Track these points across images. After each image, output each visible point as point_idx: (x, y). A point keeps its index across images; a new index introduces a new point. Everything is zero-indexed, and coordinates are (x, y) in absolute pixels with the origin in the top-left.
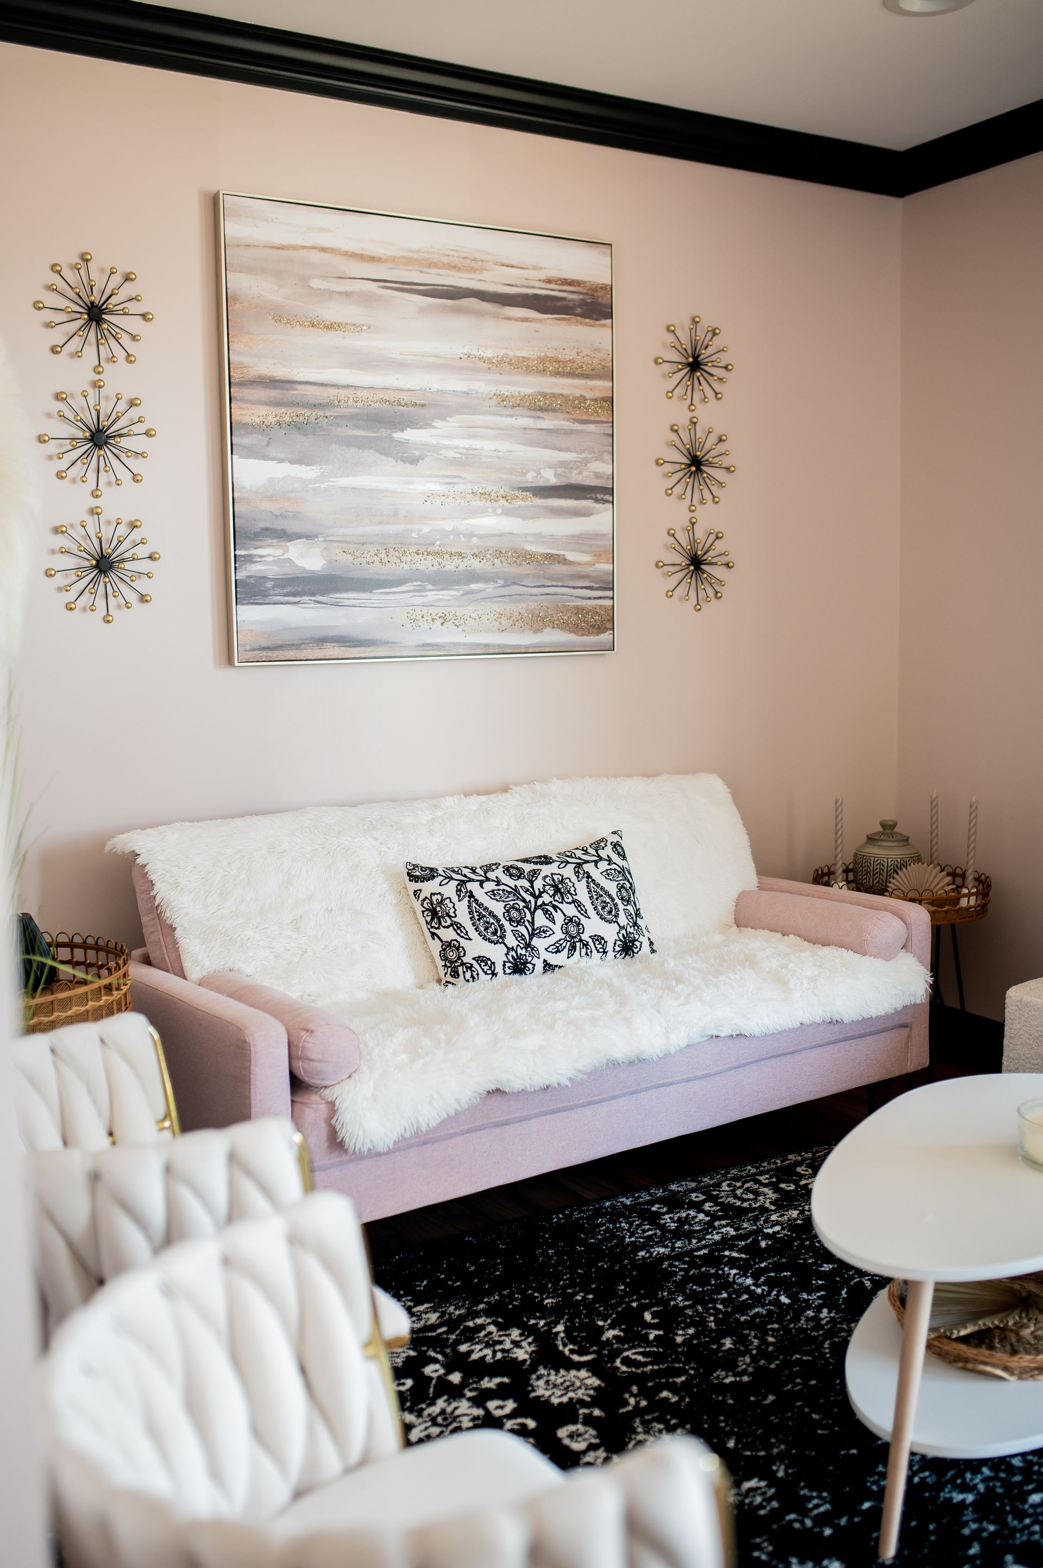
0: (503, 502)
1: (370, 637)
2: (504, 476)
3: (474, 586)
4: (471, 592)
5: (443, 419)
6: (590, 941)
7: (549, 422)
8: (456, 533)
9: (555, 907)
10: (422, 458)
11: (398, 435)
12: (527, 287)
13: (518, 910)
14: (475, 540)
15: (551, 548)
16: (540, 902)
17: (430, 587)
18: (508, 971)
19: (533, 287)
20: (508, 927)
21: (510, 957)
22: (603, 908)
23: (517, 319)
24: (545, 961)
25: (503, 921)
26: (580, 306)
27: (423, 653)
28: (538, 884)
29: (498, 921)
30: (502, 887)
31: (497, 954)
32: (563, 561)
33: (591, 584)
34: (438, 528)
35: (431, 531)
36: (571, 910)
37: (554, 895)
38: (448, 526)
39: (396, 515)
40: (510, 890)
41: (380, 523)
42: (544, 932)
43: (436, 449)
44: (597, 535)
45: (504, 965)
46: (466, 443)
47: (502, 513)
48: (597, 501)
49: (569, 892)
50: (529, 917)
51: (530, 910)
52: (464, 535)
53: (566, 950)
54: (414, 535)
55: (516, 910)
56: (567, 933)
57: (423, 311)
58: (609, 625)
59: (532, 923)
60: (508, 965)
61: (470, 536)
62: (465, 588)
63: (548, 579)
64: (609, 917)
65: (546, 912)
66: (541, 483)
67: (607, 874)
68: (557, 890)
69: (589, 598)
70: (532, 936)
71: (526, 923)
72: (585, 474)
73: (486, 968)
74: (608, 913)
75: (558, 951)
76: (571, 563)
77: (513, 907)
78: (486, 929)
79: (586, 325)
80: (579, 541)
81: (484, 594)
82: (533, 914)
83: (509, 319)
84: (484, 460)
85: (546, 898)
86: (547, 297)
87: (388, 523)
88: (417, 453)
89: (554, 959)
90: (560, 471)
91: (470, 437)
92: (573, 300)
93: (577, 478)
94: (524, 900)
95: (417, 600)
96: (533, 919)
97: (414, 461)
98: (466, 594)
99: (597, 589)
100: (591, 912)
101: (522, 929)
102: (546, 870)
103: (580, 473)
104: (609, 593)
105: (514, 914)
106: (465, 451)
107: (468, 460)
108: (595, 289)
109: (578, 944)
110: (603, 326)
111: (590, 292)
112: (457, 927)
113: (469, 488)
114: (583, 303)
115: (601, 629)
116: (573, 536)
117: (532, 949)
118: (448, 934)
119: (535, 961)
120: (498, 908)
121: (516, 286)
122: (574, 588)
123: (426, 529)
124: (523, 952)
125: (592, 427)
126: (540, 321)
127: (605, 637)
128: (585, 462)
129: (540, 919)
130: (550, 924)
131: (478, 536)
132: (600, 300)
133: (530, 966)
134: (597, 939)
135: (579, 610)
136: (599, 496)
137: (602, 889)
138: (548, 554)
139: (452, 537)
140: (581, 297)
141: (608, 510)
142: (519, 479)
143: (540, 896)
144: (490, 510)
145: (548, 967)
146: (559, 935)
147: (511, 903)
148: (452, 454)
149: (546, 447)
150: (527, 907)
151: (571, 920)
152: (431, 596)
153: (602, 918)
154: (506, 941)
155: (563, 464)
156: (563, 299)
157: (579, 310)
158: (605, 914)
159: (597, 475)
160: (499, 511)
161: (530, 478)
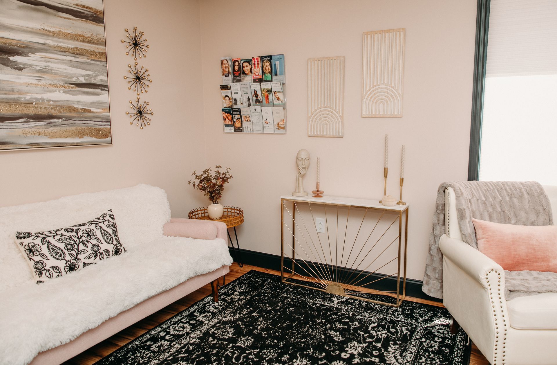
0: (63, 88)
1: (4, 141)
2: (63, 78)
3: (52, 120)
4: (51, 123)
5: (33, 53)
6: (103, 252)
7: (80, 59)
8: (43, 100)
9: (88, 241)
10: (24, 68)
11: (11, 58)
12: (68, 6)
13: (72, 245)
14: (51, 102)
15: (85, 107)
16: (81, 240)
17: (32, 120)
18: (66, 270)
19: (71, 6)
20: (66, 252)
21: (68, 265)
22: (107, 239)
23: (64, 18)
24: (84, 263)
25: (64, 250)
26: (91, 17)
27: (30, 147)
28: (80, 234)
29: (62, 251)
30: (63, 237)
31: (61, 264)
32: (90, 111)
33: (102, 120)
34: (34, 97)
35: (31, 98)
36: (94, 242)
37: (87, 237)
38: (39, 96)
39: (13, 91)
40: (67, 237)
41: (5, 94)
42: (83, 252)
43: (31, 66)
44: (103, 102)
45: (65, 268)
46: (45, 64)
47: (63, 93)
48: (102, 90)
49: (93, 235)
50: (76, 247)
51: (77, 244)
52: (46, 100)
53: (93, 257)
54: (22, 99)
55: (70, 245)
56: (93, 250)
57: (20, 7)
58: (109, 135)
59: (78, 249)
60: (66, 268)
61: (49, 101)
62: (49, 121)
63: (84, 118)
64: (110, 242)
65: (84, 244)
66: (79, 82)
67: (108, 226)
68: (88, 235)
69: (101, 125)
70: (77, 254)
71: (75, 250)
72: (97, 80)
73: (56, 271)
74: (109, 240)
75: (90, 258)
76: (93, 112)
77: (69, 244)
78: (56, 255)
79: (94, 24)
80: (96, 104)
81: (57, 124)
82: (78, 245)
83: (61, 17)
84: (53, 71)
85: (84, 238)
86: (77, 11)
87: (9, 94)
88: (22, 66)
89: (87, 261)
90: (86, 78)
91: (46, 62)
92: (88, 14)
93: (93, 81)
94: (74, 241)
95: (26, 126)
96: (78, 247)
97: (20, 69)
98: (49, 123)
99: (104, 122)
100: (103, 241)
101: (73, 252)
102: (83, 228)
103: (95, 79)
104: (109, 123)
105: (69, 247)
106: (44, 67)
107: (46, 71)
108: (97, 11)
109: (98, 254)
110: (101, 26)
111: (95, 12)
112: (42, 255)
113: (47, 82)
114: (92, 16)
115: (106, 136)
116: (94, 103)
117: (78, 259)
118: (37, 258)
119: (79, 263)
120: (62, 246)
121: (63, 5)
122: (95, 121)
123: (28, 97)
124: (74, 261)
125: (98, 63)
126: (74, 20)
127: (108, 139)
128: (97, 76)
129: (81, 247)
130: (86, 248)
131: (53, 101)
132: (99, 16)
133: (77, 266)
134: (106, 251)
135: (97, 130)
136: (103, 88)
137: (107, 232)
138: (83, 109)
139: (41, 101)
140: (91, 13)
141: (106, 93)
142: (69, 80)
143: (81, 238)
144: (58, 91)
145: (85, 265)
146: (90, 252)
147: (68, 243)
148: (38, 68)
149: (80, 68)
150: (75, 243)
151: (95, 246)
152: (33, 124)
153: (107, 243)
154: (66, 258)
155: (88, 75)
156: (84, 13)
157: (91, 18)
158: (108, 241)
159: (102, 81)
160: (62, 91)
161: (74, 80)
